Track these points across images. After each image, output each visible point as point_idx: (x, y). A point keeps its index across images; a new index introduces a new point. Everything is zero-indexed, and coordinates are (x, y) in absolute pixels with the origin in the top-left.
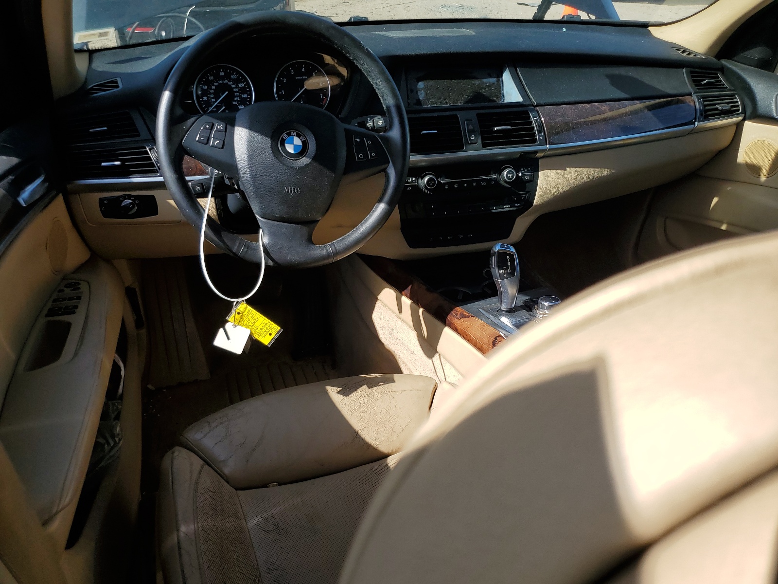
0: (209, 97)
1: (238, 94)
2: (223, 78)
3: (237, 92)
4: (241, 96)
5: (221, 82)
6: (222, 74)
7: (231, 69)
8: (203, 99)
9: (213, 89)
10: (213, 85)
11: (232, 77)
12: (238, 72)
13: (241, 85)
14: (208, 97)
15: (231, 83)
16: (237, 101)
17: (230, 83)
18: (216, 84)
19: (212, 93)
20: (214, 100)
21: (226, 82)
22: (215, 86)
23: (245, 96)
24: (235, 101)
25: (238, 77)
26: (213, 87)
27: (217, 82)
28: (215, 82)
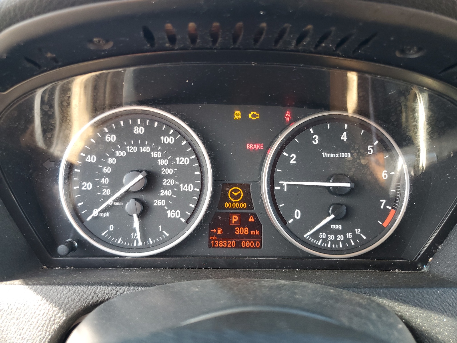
0: (99, 183)
1: (171, 182)
2: (139, 140)
3: (168, 176)
4: (178, 187)
5: (134, 149)
6: (139, 130)
7: (163, 120)
8: (81, 186)
9: (111, 165)
10: (113, 155)
11: (164, 139)
12: (178, 131)
13: (183, 161)
14: (95, 184)
15: (159, 155)
16: (165, 198)
17: (154, 155)
18: (121, 154)
19: (106, 175)
20: (107, 192)
21: (146, 149)
22: (117, 158)
23: (188, 188)
24: (162, 198)
25: (178, 142)
26: (112, 161)
27: (123, 149)
28: (118, 149)
